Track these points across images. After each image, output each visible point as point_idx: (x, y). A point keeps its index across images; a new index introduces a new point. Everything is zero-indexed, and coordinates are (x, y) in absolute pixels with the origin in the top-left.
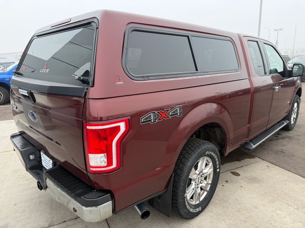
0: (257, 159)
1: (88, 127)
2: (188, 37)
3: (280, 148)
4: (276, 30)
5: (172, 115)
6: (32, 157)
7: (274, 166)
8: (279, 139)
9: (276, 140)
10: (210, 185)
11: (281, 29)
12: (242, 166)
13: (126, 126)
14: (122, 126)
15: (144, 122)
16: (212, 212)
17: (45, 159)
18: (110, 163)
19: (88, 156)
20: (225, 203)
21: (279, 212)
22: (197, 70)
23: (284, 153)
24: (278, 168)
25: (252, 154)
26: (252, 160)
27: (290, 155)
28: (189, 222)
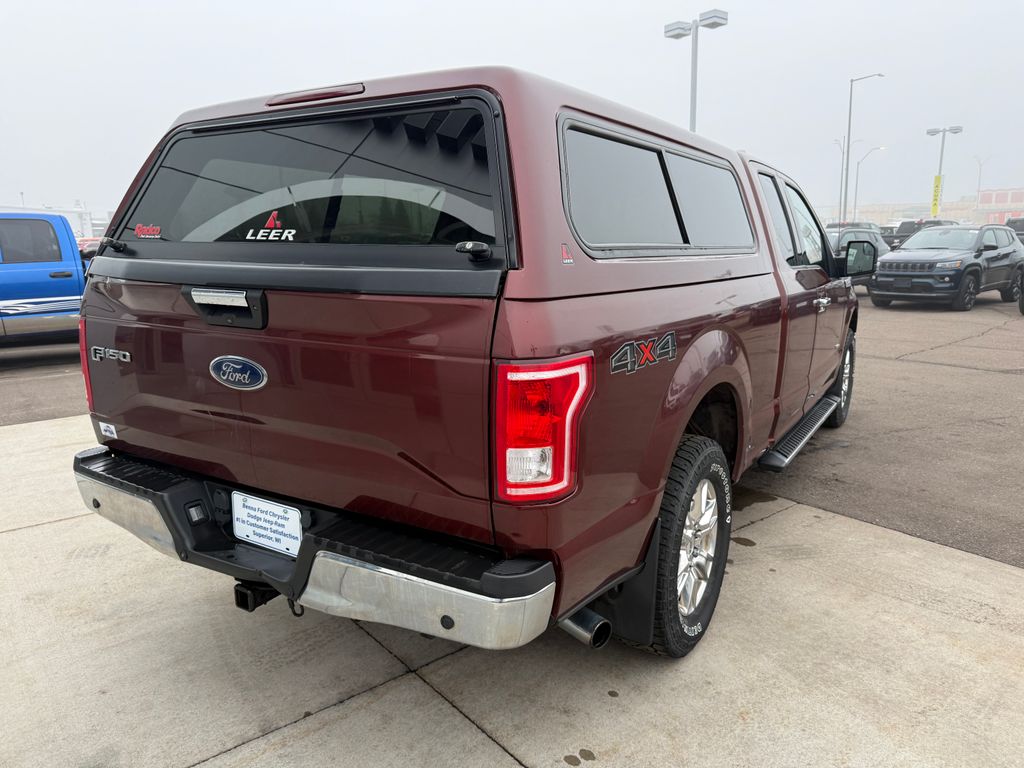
0: (780, 501)
1: (513, 376)
2: (660, 154)
3: (827, 471)
4: (932, 133)
5: (660, 355)
6: (195, 514)
7: (831, 514)
8: (819, 449)
9: (810, 451)
10: (712, 563)
11: (956, 130)
12: (752, 523)
15: (616, 368)
16: (724, 637)
18: (557, 477)
19: (506, 455)
20: (749, 614)
21: (886, 618)
22: (686, 240)
23: (843, 482)
24: (843, 518)
25: (764, 491)
26: (770, 506)
27: (859, 486)
28: (676, 667)
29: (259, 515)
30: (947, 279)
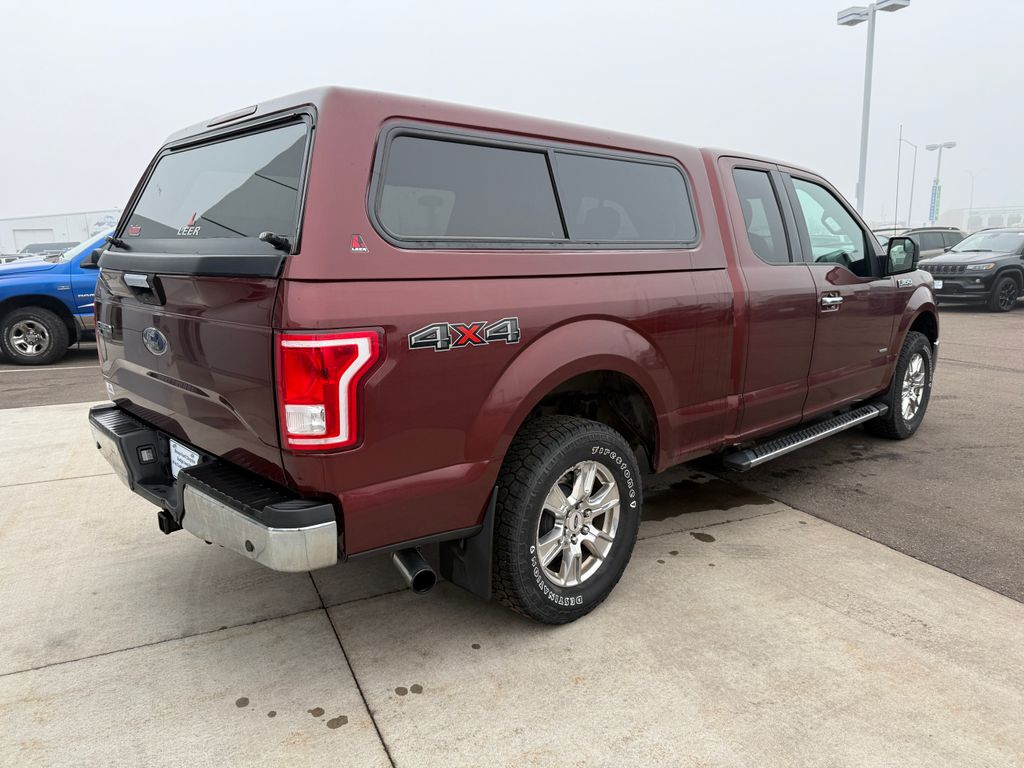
0: (777, 506)
1: (286, 344)
2: (546, 154)
3: (854, 481)
5: (490, 338)
6: (146, 456)
7: (820, 521)
8: (862, 459)
9: (850, 461)
10: (610, 544)
12: (728, 522)
13: (373, 349)
14: (364, 347)
15: (416, 345)
16: (614, 615)
17: (181, 457)
18: (332, 428)
19: (284, 409)
20: (656, 599)
21: (795, 619)
22: (567, 236)
23: (863, 493)
24: (830, 526)
25: (768, 495)
26: (763, 508)
27: (878, 498)
28: (549, 633)
29: (183, 459)
30: (978, 281)
